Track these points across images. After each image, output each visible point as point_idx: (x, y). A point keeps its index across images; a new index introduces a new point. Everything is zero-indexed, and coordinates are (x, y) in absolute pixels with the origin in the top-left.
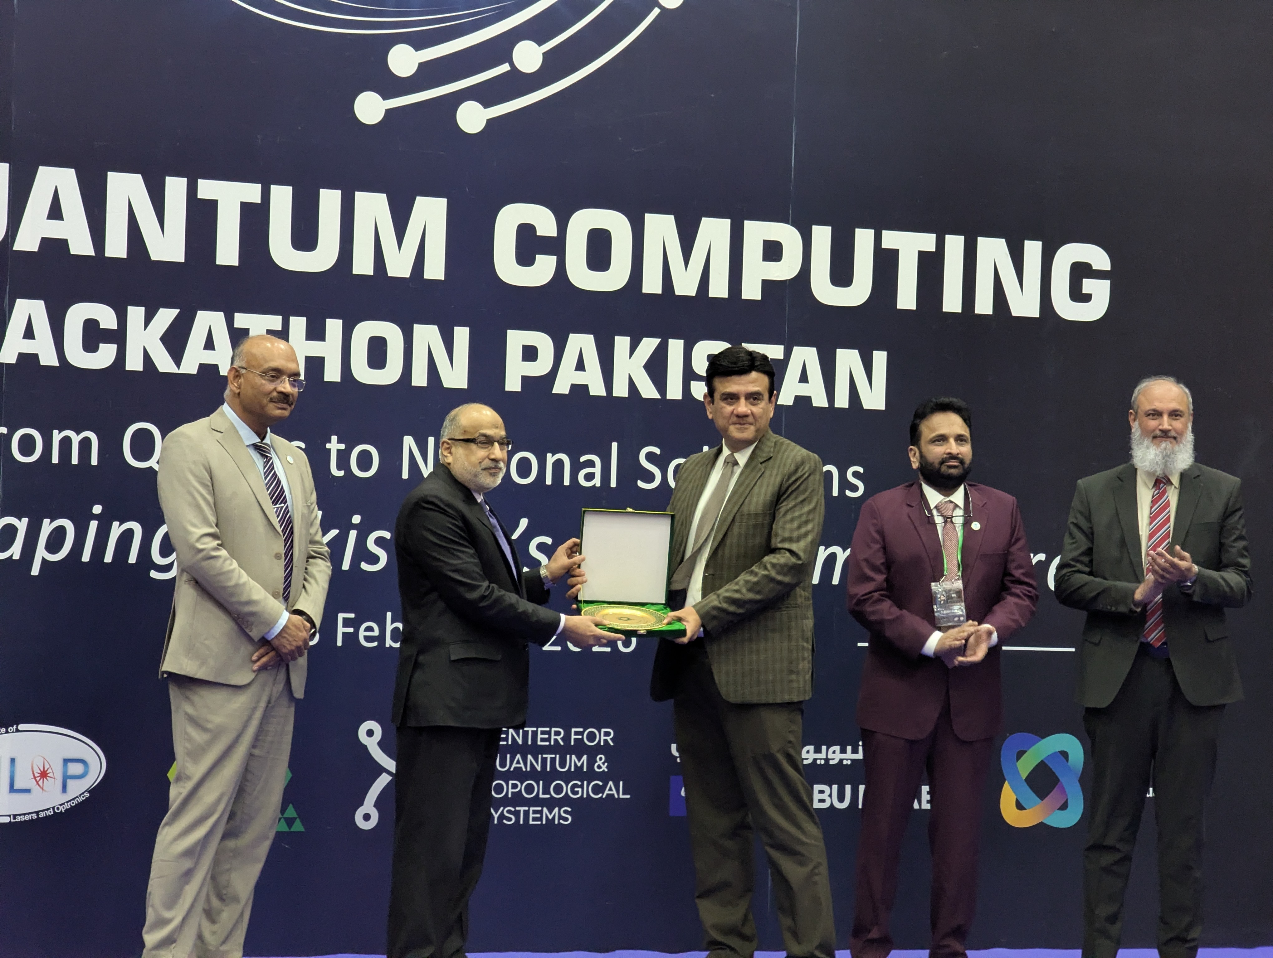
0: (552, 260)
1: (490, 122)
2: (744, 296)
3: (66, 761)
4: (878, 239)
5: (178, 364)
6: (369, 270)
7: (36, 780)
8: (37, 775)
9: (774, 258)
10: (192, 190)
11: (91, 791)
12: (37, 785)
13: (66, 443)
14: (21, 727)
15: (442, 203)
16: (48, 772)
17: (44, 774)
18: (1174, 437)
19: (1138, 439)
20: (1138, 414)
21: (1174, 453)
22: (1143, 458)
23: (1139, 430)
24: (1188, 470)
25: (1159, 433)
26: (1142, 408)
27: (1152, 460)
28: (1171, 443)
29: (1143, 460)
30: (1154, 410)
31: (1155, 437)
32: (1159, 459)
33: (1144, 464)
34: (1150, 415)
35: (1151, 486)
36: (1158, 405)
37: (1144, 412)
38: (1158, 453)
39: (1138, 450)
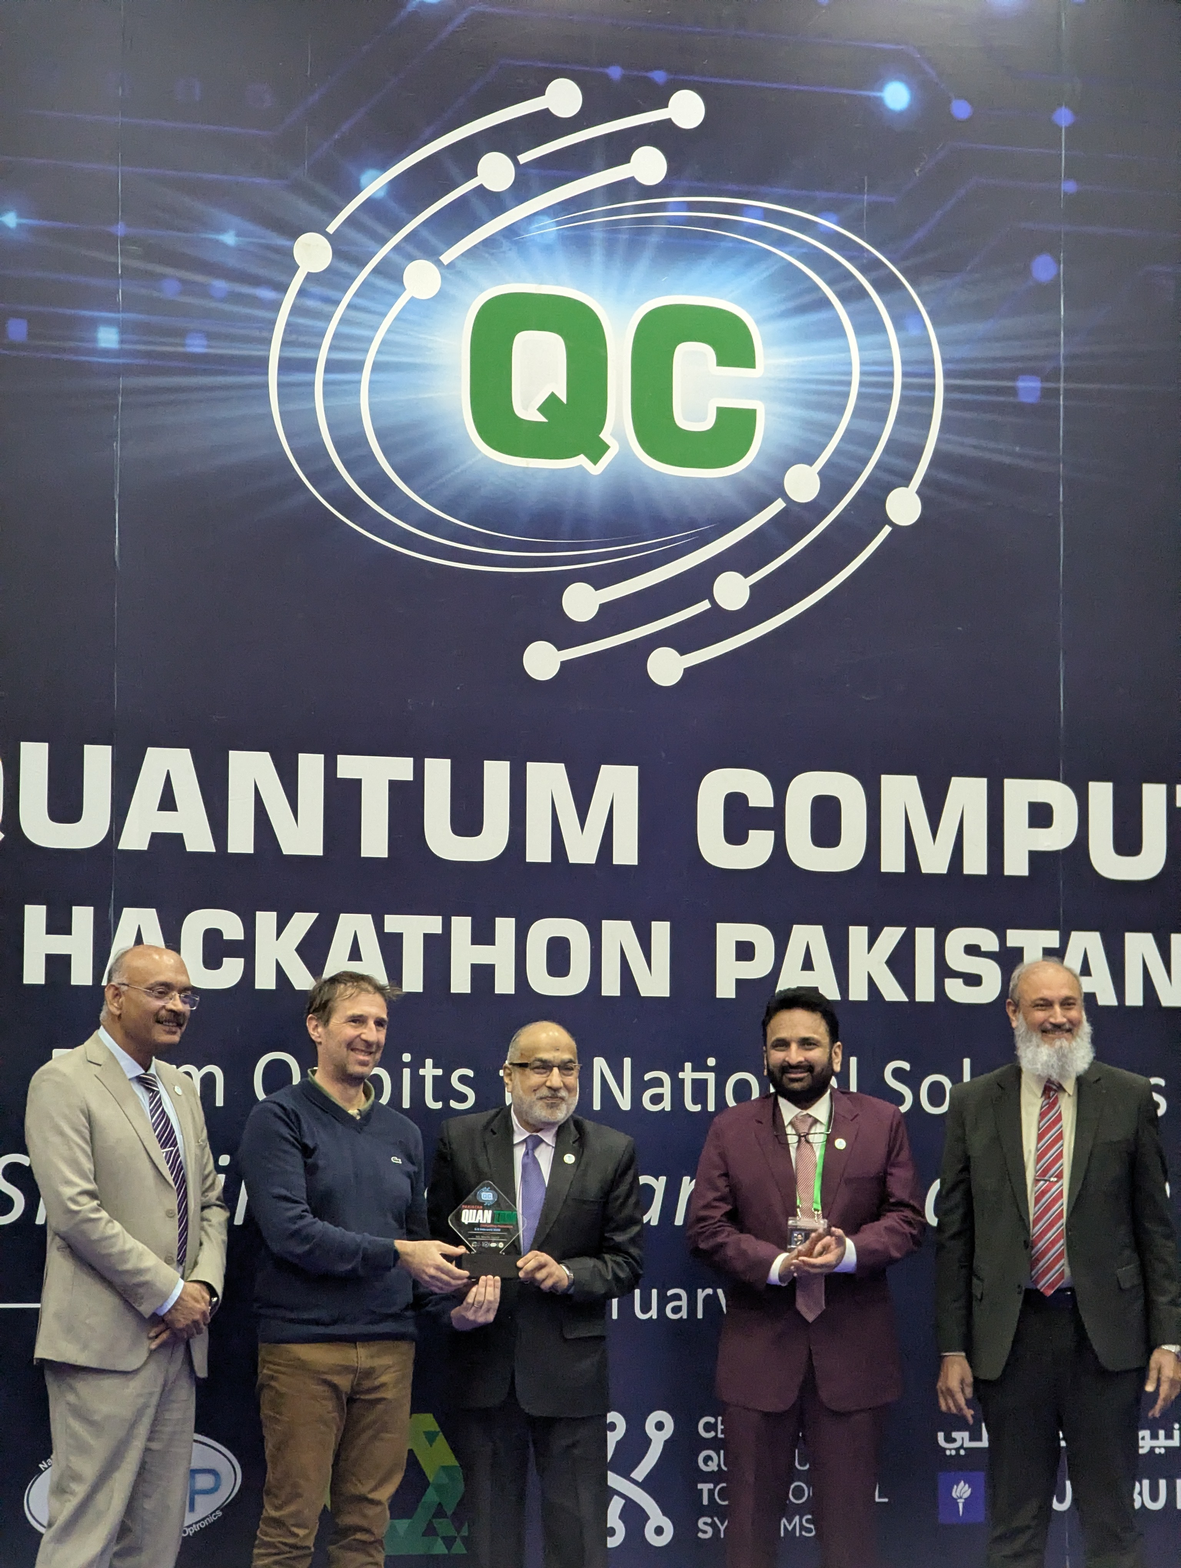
18: (1069, 1031)
19: (1024, 1034)
20: (1021, 1006)
21: (1071, 1051)
22: (1033, 1058)
23: (1024, 1024)
24: (1088, 1072)
25: (1049, 1026)
26: (1027, 998)
27: (1046, 1062)
28: (1067, 1040)
29: (1034, 1061)
30: (1042, 999)
31: (1044, 1031)
32: (1054, 1060)
33: (1035, 1066)
34: (1037, 1005)
35: (1040, 1094)
36: (1046, 993)
37: (1030, 1003)
38: (1051, 1053)
39: (1025, 1050)
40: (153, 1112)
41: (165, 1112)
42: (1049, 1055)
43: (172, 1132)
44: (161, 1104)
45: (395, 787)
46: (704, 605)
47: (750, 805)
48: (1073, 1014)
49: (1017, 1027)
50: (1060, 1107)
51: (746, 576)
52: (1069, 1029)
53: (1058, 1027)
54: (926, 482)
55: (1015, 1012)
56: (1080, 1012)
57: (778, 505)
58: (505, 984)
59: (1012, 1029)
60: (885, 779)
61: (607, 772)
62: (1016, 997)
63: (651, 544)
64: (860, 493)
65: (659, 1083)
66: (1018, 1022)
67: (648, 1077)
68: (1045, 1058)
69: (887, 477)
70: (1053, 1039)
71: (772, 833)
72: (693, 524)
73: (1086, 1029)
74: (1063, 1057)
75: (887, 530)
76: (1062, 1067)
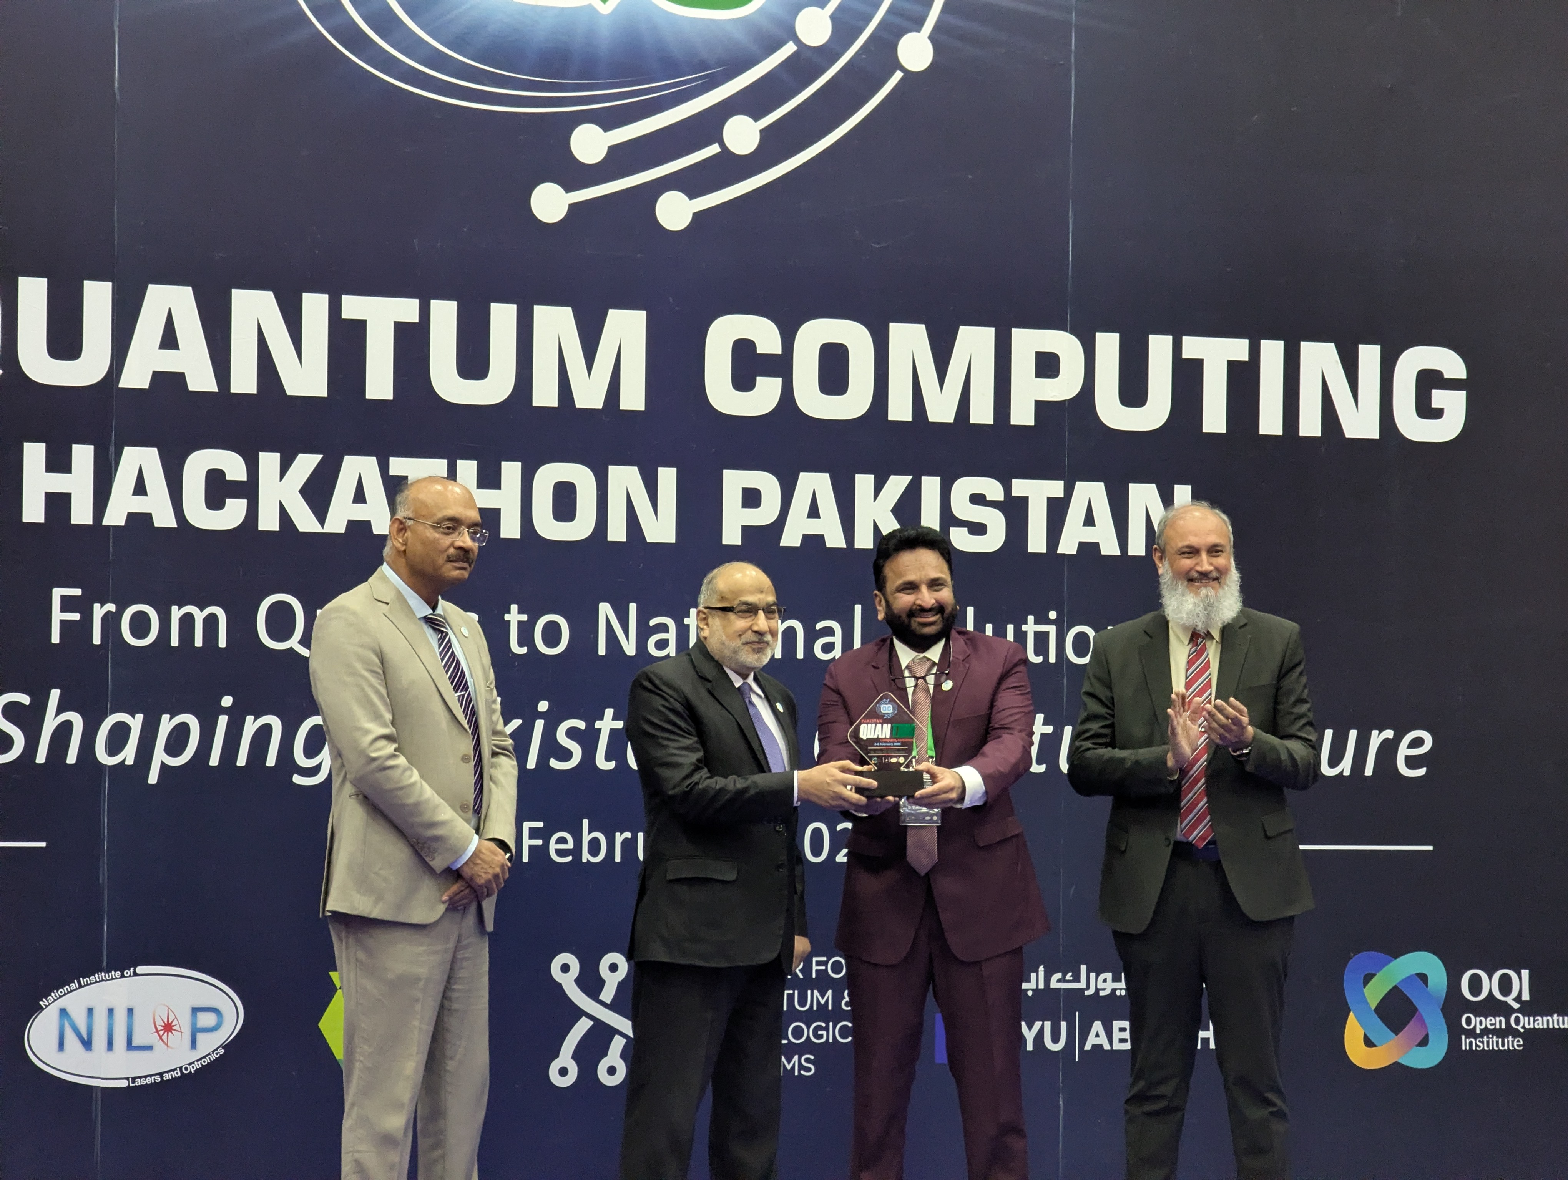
0: (776, 383)
1: (697, 216)
2: (1014, 421)
3: (195, 1010)
4: (1177, 348)
5: (322, 521)
6: (552, 401)
7: (159, 1035)
8: (159, 1028)
9: (1050, 373)
10: (335, 308)
11: (225, 1047)
12: (160, 1041)
13: (187, 621)
14: (140, 969)
15: (640, 316)
16: (173, 1024)
17: (168, 1027)
18: (1217, 579)
19: (1169, 583)
20: (1167, 552)
21: (1218, 600)
22: (1178, 607)
23: (1170, 571)
24: (1236, 619)
25: (1195, 575)
26: (1173, 545)
27: (1191, 611)
28: (1213, 588)
29: (1178, 610)
30: (1188, 547)
31: (1191, 580)
32: (1200, 609)
33: (1179, 615)
34: (1183, 553)
35: (1186, 642)
36: (1193, 541)
37: (1175, 549)
38: (1197, 601)
39: (1170, 598)
40: (443, 655)
41: (455, 655)
42: (1195, 604)
43: (463, 675)
44: (451, 646)
45: (401, 328)
46: (714, 149)
47: (758, 351)
48: (1221, 561)
49: (1162, 575)
50: (1208, 655)
51: (756, 118)
52: (1215, 578)
53: (1204, 575)
54: (937, 28)
55: (1161, 558)
56: (1229, 560)
57: (790, 48)
58: (510, 529)
59: (1158, 576)
60: (893, 327)
61: (615, 317)
62: (1162, 543)
63: (662, 86)
64: (872, 37)
65: (664, 628)
66: (1164, 570)
67: (653, 622)
68: (1190, 606)
69: (897, 21)
70: (1199, 588)
71: (779, 381)
72: (703, 65)
73: (1234, 576)
74: (1209, 607)
75: (898, 75)
76: (1208, 616)
